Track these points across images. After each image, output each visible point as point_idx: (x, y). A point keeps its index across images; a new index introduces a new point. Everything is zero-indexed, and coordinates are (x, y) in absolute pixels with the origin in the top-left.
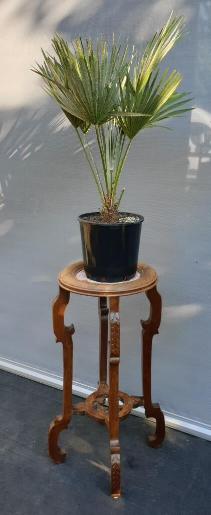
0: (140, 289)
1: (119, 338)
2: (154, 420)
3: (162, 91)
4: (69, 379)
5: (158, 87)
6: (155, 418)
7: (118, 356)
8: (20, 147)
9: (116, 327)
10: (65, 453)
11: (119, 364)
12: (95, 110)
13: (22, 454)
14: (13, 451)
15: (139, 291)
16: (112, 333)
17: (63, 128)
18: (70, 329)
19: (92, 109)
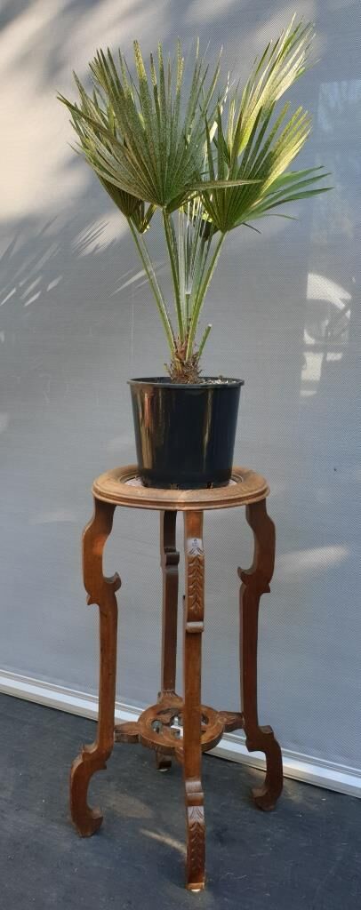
0: (240, 499)
1: (202, 586)
2: (260, 756)
3: (278, 146)
4: (109, 674)
5: (272, 136)
6: (265, 752)
7: (201, 619)
8: (21, 284)
9: (197, 566)
10: (100, 816)
11: (203, 634)
12: (162, 177)
13: (20, 821)
14: (6, 816)
15: (238, 503)
16: (191, 576)
17: (96, 248)
18: (114, 580)
19: (159, 175)
